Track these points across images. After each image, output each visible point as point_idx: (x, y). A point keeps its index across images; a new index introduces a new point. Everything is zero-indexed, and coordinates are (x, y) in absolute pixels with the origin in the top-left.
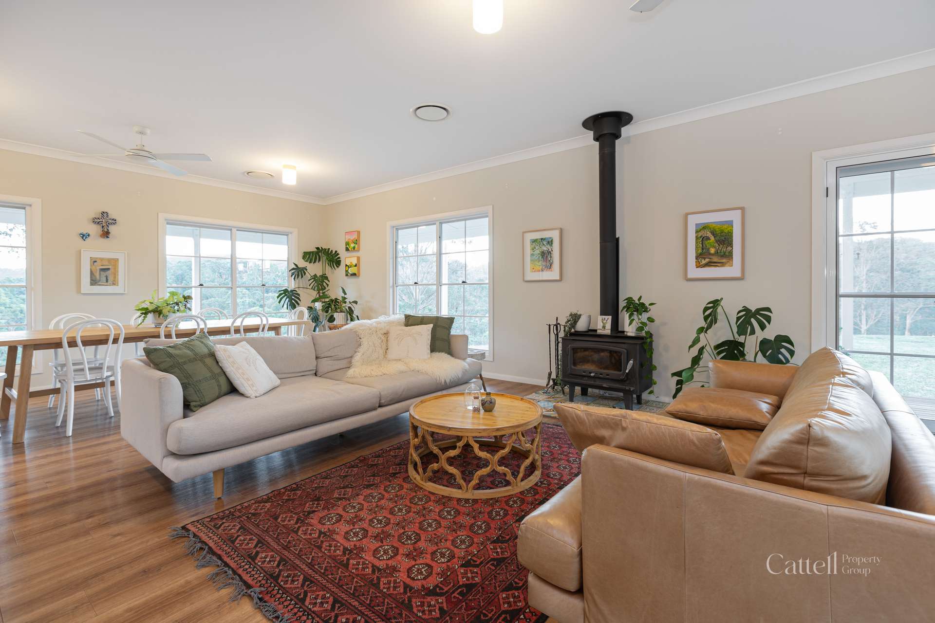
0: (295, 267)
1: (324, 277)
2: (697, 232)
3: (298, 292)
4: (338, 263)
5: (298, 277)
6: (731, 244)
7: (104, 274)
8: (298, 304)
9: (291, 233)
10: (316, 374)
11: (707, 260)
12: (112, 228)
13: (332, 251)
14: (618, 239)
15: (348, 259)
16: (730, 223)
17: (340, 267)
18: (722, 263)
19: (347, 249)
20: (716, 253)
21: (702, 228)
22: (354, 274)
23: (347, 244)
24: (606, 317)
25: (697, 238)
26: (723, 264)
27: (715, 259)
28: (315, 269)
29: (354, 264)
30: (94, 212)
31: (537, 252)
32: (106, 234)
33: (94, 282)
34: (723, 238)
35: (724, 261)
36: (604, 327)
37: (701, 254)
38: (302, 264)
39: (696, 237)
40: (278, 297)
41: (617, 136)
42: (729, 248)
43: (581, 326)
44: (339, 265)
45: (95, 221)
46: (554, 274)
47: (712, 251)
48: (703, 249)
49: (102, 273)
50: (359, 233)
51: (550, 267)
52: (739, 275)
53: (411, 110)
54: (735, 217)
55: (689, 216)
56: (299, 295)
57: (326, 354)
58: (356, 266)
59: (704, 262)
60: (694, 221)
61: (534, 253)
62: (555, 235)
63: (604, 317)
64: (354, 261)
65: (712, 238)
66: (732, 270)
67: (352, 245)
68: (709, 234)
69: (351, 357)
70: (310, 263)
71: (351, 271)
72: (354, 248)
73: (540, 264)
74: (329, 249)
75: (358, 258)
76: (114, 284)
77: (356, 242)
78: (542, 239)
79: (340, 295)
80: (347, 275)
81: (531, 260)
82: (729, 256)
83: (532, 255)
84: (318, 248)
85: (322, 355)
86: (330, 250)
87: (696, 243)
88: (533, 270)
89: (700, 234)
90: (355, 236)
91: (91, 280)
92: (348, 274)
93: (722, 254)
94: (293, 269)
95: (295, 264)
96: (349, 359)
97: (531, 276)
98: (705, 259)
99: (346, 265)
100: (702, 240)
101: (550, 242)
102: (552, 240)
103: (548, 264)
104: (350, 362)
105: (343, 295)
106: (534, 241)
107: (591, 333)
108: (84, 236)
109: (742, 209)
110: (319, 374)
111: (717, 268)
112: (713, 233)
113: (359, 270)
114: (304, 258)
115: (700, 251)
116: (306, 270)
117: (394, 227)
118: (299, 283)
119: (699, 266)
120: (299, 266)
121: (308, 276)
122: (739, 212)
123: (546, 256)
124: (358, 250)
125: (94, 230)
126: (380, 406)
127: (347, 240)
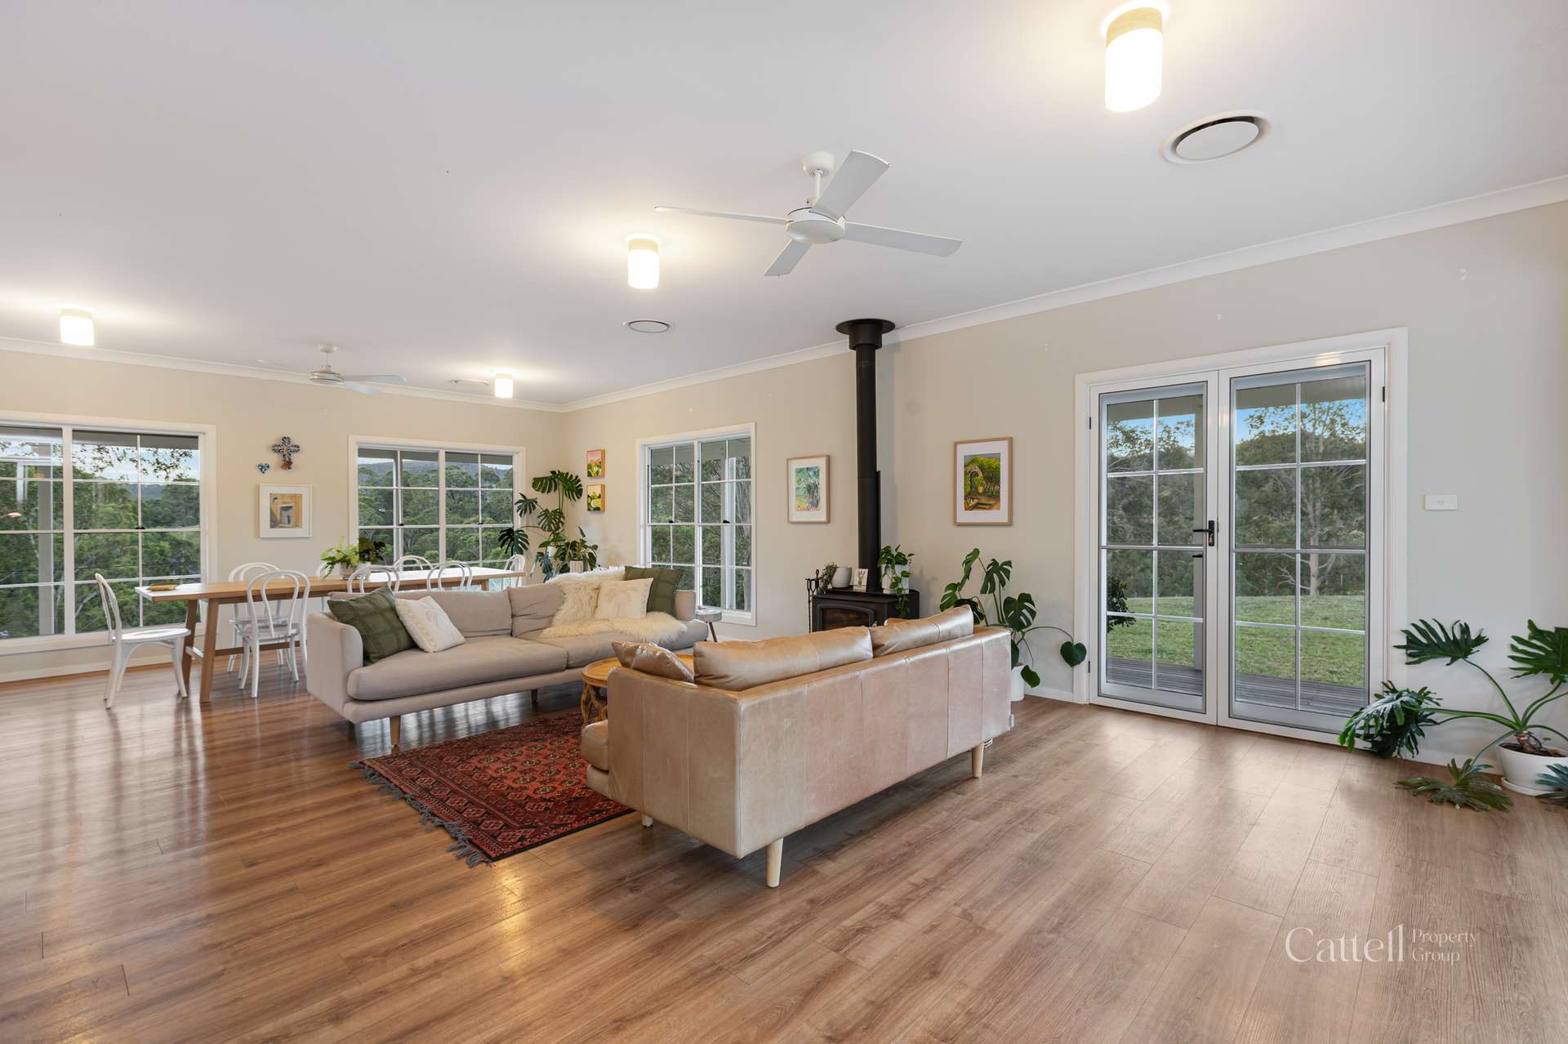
0: (522, 499)
1: (559, 514)
2: (965, 466)
3: (526, 533)
4: (579, 492)
5: (525, 513)
6: (998, 482)
7: (285, 514)
8: (526, 549)
9: (517, 453)
10: (511, 635)
11: (976, 501)
12: (295, 457)
13: (571, 476)
14: (877, 474)
15: (590, 487)
16: (997, 457)
17: (581, 498)
18: (990, 505)
19: (589, 475)
20: (985, 492)
21: (971, 461)
22: (597, 509)
23: (589, 467)
24: (863, 570)
25: (966, 473)
26: (990, 507)
27: (984, 500)
28: (548, 501)
29: (598, 495)
30: (274, 438)
31: (803, 485)
32: (288, 464)
33: (274, 523)
34: (991, 475)
35: (991, 502)
36: (860, 583)
37: (970, 494)
38: (532, 494)
39: (965, 472)
40: (500, 540)
41: (877, 345)
42: (997, 487)
43: (838, 580)
44: (581, 495)
45: (276, 449)
46: (820, 515)
47: (981, 490)
48: (971, 488)
49: (283, 512)
50: (603, 452)
51: (815, 504)
52: (1005, 520)
53: (624, 324)
54: (1001, 448)
55: (959, 446)
56: (526, 536)
57: (524, 612)
58: (599, 497)
59: (973, 503)
60: (965, 451)
61: (800, 486)
62: (821, 464)
63: (860, 570)
64: (598, 492)
65: (981, 474)
66: (999, 514)
67: (596, 469)
68: (977, 470)
69: (553, 616)
70: (543, 492)
71: (594, 503)
72: (597, 473)
73: (805, 503)
74: (567, 473)
75: (603, 487)
76: (297, 526)
77: (600, 465)
78: (807, 469)
79: (577, 537)
80: (589, 510)
81: (797, 496)
82: (996, 496)
83: (798, 489)
84: (553, 472)
85: (519, 614)
86: (569, 475)
87: (965, 479)
88: (799, 508)
89: (969, 469)
90: (597, 458)
91: (272, 521)
92: (591, 509)
93: (990, 494)
94: (520, 501)
95: (522, 495)
96: (550, 618)
97: (796, 516)
98: (973, 499)
99: (588, 496)
100: (970, 476)
101: (817, 474)
102: (819, 470)
103: (815, 502)
104: (551, 622)
105: (581, 537)
106: (799, 471)
107: (847, 590)
108: (263, 468)
109: (1010, 440)
110: (515, 633)
111: (986, 511)
112: (981, 468)
113: (603, 503)
114: (534, 486)
115: (969, 490)
116: (536, 502)
117: (645, 446)
118: (527, 521)
119: (968, 508)
120: (528, 498)
121: (538, 510)
122: (1007, 443)
123: (812, 490)
124: (603, 476)
125: (274, 459)
126: (568, 668)
127: (589, 462)
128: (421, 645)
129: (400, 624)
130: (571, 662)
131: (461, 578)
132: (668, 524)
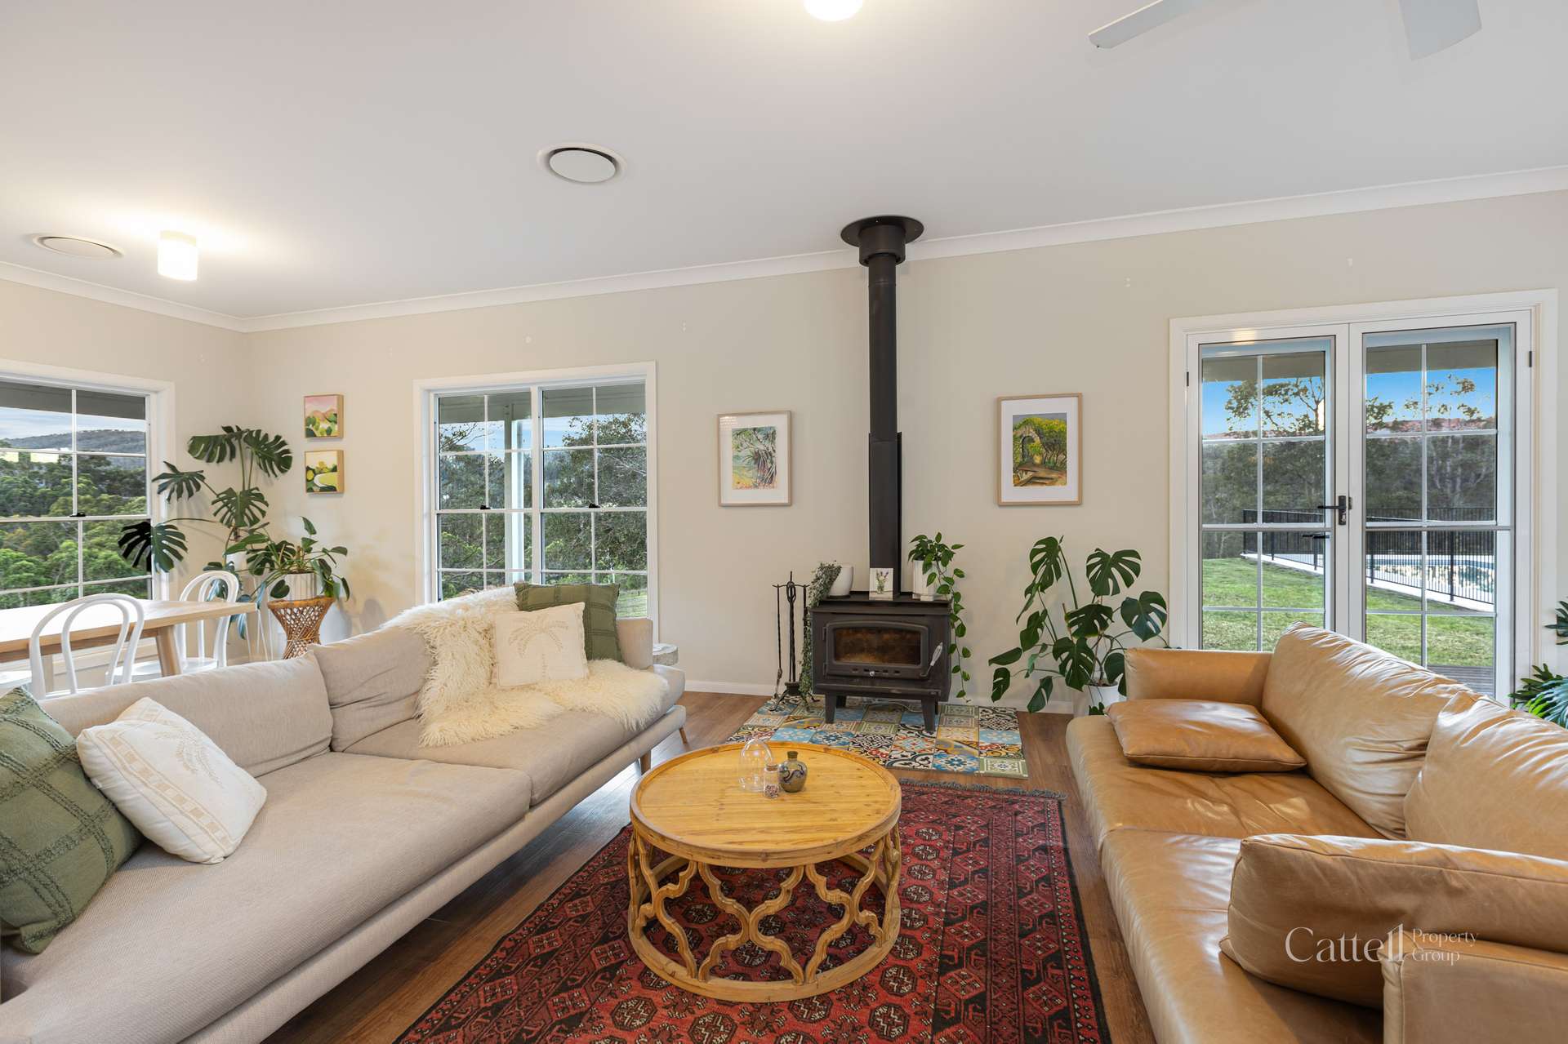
0: (168, 471)
1: (252, 496)
2: (1015, 429)
3: (181, 530)
4: (285, 463)
5: (179, 496)
6: (1063, 451)
8: (180, 558)
9: (156, 392)
10: (331, 748)
11: (1030, 474)
13: (267, 435)
14: (899, 435)
15: (306, 454)
16: (1062, 417)
17: (289, 471)
18: (1052, 479)
19: (310, 434)
20: (1043, 463)
21: (1023, 422)
22: (332, 489)
23: (310, 421)
24: (885, 570)
25: (1015, 438)
26: (1052, 482)
27: (1042, 473)
28: (222, 476)
29: (331, 466)
31: (746, 452)
34: (1052, 440)
35: (1054, 476)
36: (881, 588)
37: (1021, 465)
38: (188, 464)
39: (1014, 436)
41: (899, 258)
42: (1061, 457)
43: (840, 588)
44: (288, 466)
46: (778, 494)
47: (1038, 459)
48: (1023, 457)
50: (341, 399)
51: (769, 479)
52: (1074, 498)
54: (1068, 407)
55: (1004, 404)
56: (182, 536)
57: (357, 695)
58: (334, 469)
59: (1025, 477)
60: (1011, 410)
61: (740, 454)
62: (780, 423)
63: (879, 570)
64: (331, 460)
65: (1037, 440)
66: (1064, 491)
67: (324, 425)
68: (1033, 434)
69: (417, 692)
70: (209, 461)
71: (320, 481)
72: (329, 431)
73: (751, 475)
74: (259, 432)
75: (341, 454)
77: (335, 418)
78: (755, 429)
79: (295, 534)
80: (310, 490)
81: (734, 468)
82: (1061, 468)
83: (736, 457)
84: (228, 429)
85: (346, 699)
86: (262, 435)
87: (1014, 446)
88: (739, 485)
89: (1020, 432)
90: (330, 407)
92: (315, 488)
93: (1051, 465)
94: (163, 475)
95: (169, 465)
96: (412, 699)
97: (732, 496)
98: (1026, 471)
99: (308, 469)
100: (1022, 442)
101: (771, 435)
102: (775, 431)
103: (767, 475)
104: (416, 706)
105: (307, 535)
106: (739, 433)
107: (857, 598)
109: (1079, 396)
110: (341, 744)
111: (1045, 487)
112: (1039, 432)
113: (342, 479)
114: (192, 450)
115: (1019, 459)
116: (203, 478)
117: (429, 391)
118: (179, 510)
119: (1018, 483)
120: (181, 469)
121: (206, 494)
122: (1074, 400)
123: (762, 461)
124: (340, 437)
127: (307, 415)
128: (176, 842)
129: (101, 801)
130: (536, 796)
131: (119, 627)
132: (478, 511)
